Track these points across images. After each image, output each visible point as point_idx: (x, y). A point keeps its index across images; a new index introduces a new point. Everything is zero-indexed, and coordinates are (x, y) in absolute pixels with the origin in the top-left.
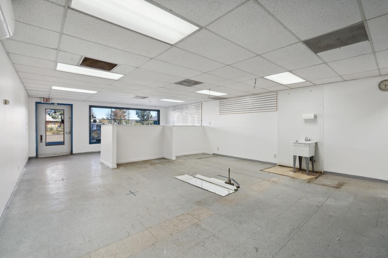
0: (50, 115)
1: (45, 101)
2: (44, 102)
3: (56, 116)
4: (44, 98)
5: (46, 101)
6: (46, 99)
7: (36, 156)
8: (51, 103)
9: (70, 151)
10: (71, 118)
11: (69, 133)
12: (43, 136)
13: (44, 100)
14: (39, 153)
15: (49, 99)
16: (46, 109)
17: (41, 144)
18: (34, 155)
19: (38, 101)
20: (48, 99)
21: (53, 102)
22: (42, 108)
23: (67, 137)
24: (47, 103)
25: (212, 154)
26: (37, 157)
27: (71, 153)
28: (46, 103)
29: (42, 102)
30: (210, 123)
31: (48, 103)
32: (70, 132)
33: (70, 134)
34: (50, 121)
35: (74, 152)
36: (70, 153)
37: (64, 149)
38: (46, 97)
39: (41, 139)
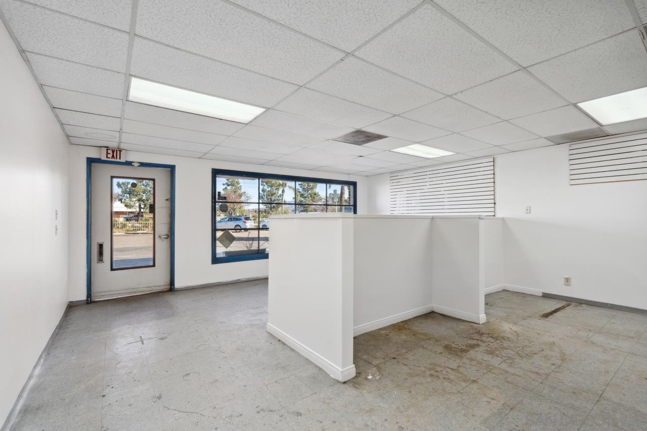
0: (122, 202)
1: (109, 156)
2: (107, 157)
3: (132, 203)
4: (108, 148)
5: (113, 156)
6: (113, 152)
7: (87, 300)
8: (124, 161)
9: (169, 282)
10: (172, 200)
11: (166, 238)
12: (104, 246)
13: (107, 153)
14: (95, 289)
15: (120, 151)
16: (112, 177)
17: (100, 265)
18: (83, 296)
19: (94, 154)
20: (117, 151)
21: (129, 159)
22: (103, 173)
23: (162, 246)
24: (115, 160)
25: (541, 295)
26: (90, 301)
27: (171, 288)
28: (113, 160)
29: (104, 158)
30: (529, 210)
31: (118, 160)
32: (167, 235)
33: (168, 240)
34: (122, 212)
35: (177, 285)
36: (168, 287)
37: (155, 278)
38: (113, 144)
39: (101, 253)
